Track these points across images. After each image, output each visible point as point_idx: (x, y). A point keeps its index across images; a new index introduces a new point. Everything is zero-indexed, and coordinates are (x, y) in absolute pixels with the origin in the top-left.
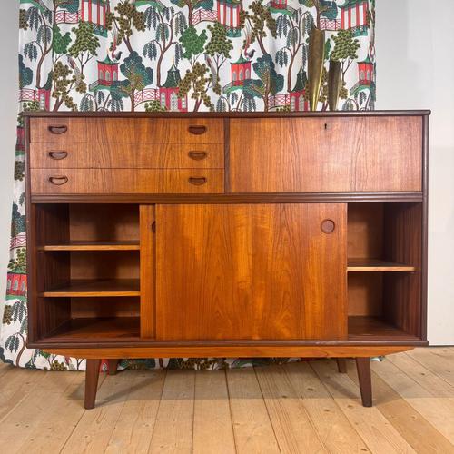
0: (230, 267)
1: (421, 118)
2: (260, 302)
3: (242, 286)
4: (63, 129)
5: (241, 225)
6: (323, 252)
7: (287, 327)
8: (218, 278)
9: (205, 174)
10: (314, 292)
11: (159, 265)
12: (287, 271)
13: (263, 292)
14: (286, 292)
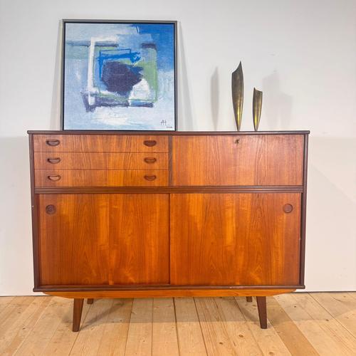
0: (221, 236)
1: (303, 136)
2: (241, 260)
3: (228, 249)
4: (57, 143)
5: (228, 208)
6: (284, 226)
7: (259, 276)
8: (212, 243)
9: (155, 173)
10: (277, 253)
11: (172, 234)
12: (259, 239)
13: (243, 253)
14: (259, 253)
